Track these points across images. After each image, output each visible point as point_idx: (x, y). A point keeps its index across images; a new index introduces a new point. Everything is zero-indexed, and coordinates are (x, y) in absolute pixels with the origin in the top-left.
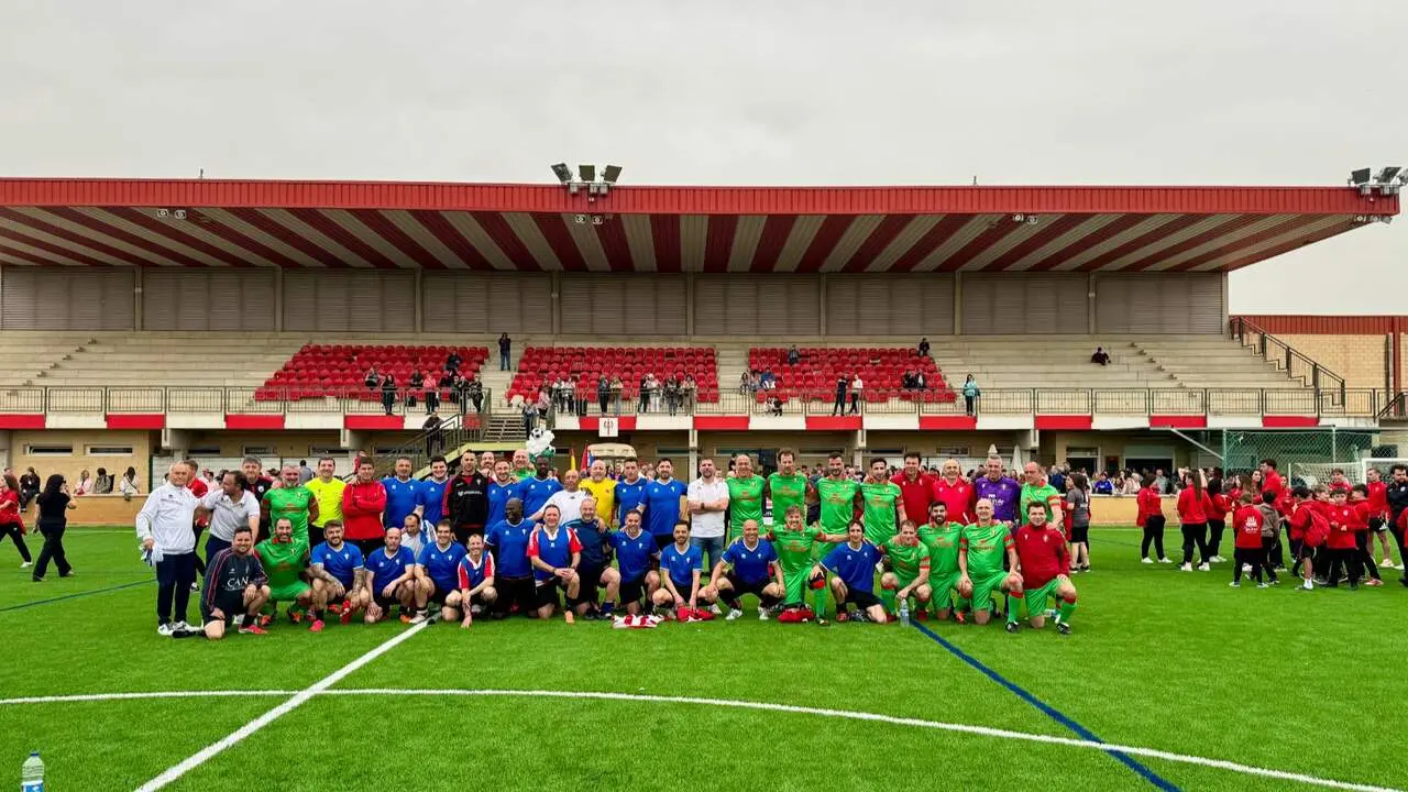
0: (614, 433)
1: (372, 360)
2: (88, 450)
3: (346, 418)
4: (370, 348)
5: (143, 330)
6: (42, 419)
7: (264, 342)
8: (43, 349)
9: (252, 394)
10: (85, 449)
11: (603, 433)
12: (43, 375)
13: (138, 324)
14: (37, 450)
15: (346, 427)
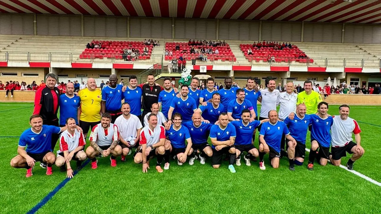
0: (205, 71)
1: (117, 46)
2: (23, 74)
3: (113, 65)
5: (37, 35)
6: (6, 63)
7: (79, 40)
9: (79, 56)
10: (21, 75)
11: (201, 71)
12: (5, 49)
13: (35, 33)
14: (4, 74)
15: (113, 68)
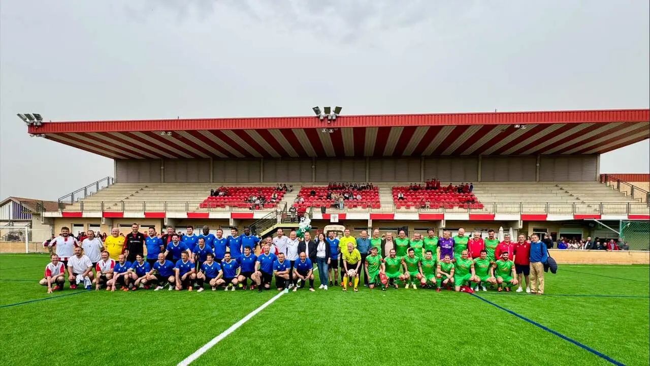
0: (337, 221)
1: (244, 192)
3: (231, 214)
5: (164, 182)
6: (122, 214)
8: (128, 189)
9: (199, 205)
11: (332, 221)
12: (127, 198)
13: (162, 180)
15: (232, 218)
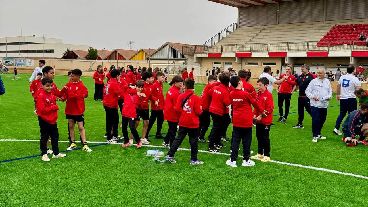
3: (352, 52)
4: (360, 25)
5: (278, 24)
6: (250, 54)
7: (319, 25)
8: (250, 33)
9: (316, 44)
10: (262, 63)
12: (250, 40)
13: (277, 22)
14: (249, 64)
15: (352, 56)
